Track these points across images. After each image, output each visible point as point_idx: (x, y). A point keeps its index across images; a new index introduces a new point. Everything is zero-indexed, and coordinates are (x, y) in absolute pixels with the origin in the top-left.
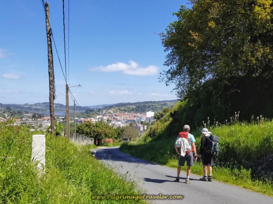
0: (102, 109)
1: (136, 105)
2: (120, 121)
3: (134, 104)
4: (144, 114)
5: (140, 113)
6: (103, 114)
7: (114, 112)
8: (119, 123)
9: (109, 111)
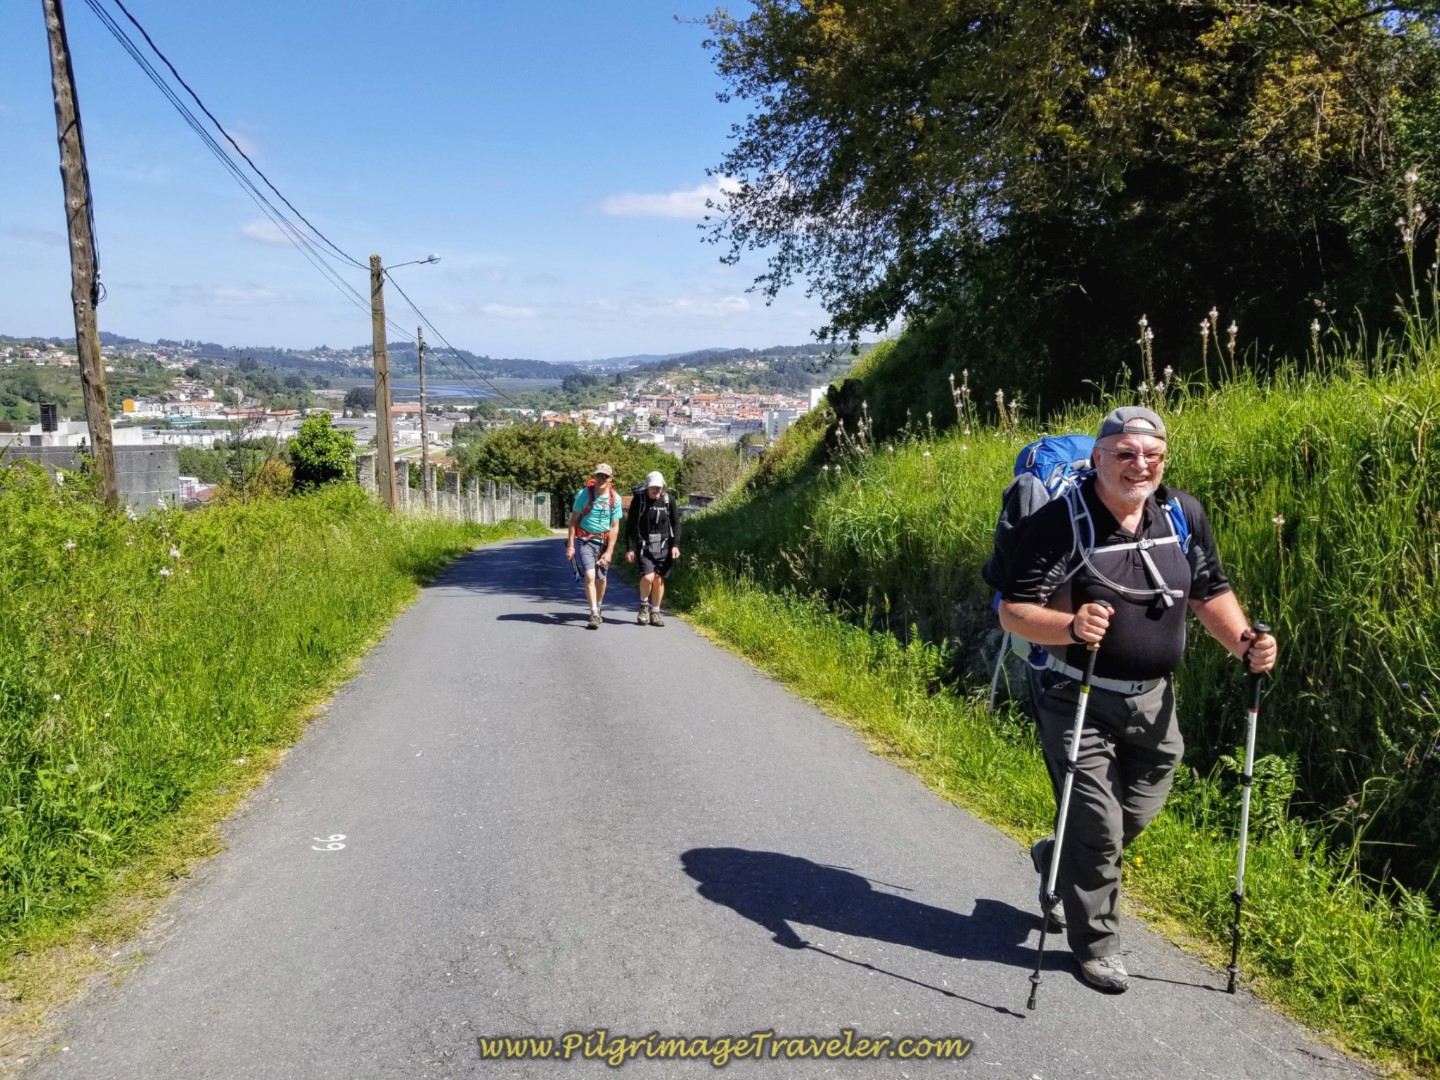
0: (632, 373)
1: (769, 357)
2: (705, 425)
3: (765, 355)
4: (803, 399)
5: (786, 394)
6: (634, 396)
7: (679, 388)
8: (699, 432)
9: (660, 383)
